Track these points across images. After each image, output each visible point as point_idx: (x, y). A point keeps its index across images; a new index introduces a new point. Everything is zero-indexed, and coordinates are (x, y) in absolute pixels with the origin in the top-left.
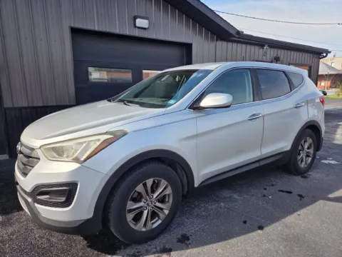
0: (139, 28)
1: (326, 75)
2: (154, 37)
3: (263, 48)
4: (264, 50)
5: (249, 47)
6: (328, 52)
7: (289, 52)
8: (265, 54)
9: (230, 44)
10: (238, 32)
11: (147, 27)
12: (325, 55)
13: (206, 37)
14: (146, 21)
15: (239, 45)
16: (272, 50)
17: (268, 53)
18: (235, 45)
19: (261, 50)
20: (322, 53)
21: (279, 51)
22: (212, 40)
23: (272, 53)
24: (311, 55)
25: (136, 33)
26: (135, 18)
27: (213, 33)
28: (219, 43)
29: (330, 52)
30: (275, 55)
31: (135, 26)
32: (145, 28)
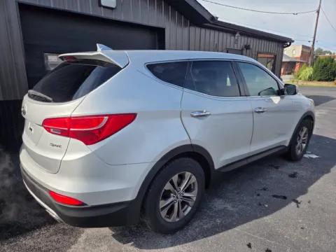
0: (105, 7)
2: (122, 18)
3: (235, 36)
4: (236, 38)
5: (221, 34)
6: (291, 41)
7: (258, 40)
8: (236, 42)
9: (203, 30)
10: (213, 18)
11: (114, 7)
12: (288, 43)
13: (180, 22)
15: (212, 32)
16: (243, 38)
17: (239, 40)
18: (208, 31)
19: (233, 37)
20: (287, 42)
21: (249, 39)
22: (186, 25)
23: (243, 41)
24: (277, 44)
25: (102, 14)
27: (187, 18)
28: (193, 29)
29: (293, 41)
30: (245, 43)
31: (100, 5)
32: (112, 9)
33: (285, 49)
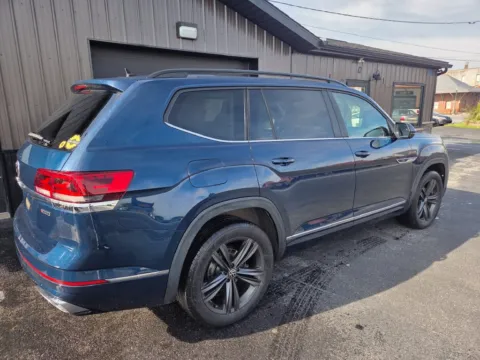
0: (184, 38)
1: (454, 94)
2: (204, 49)
3: (357, 63)
4: (359, 65)
5: (337, 61)
6: (448, 66)
7: (394, 67)
8: (359, 71)
9: (311, 58)
10: (321, 43)
11: (195, 37)
12: (443, 69)
13: (278, 49)
14: (194, 30)
15: (323, 58)
16: (370, 64)
17: (364, 68)
18: (318, 59)
19: (354, 65)
20: (440, 68)
21: (380, 66)
22: (286, 53)
23: (370, 69)
24: (425, 70)
25: (181, 46)
26: (178, 25)
27: (287, 44)
28: (296, 57)
29: (451, 66)
30: (374, 72)
31: (178, 36)
32: (192, 39)
33: (439, 77)
